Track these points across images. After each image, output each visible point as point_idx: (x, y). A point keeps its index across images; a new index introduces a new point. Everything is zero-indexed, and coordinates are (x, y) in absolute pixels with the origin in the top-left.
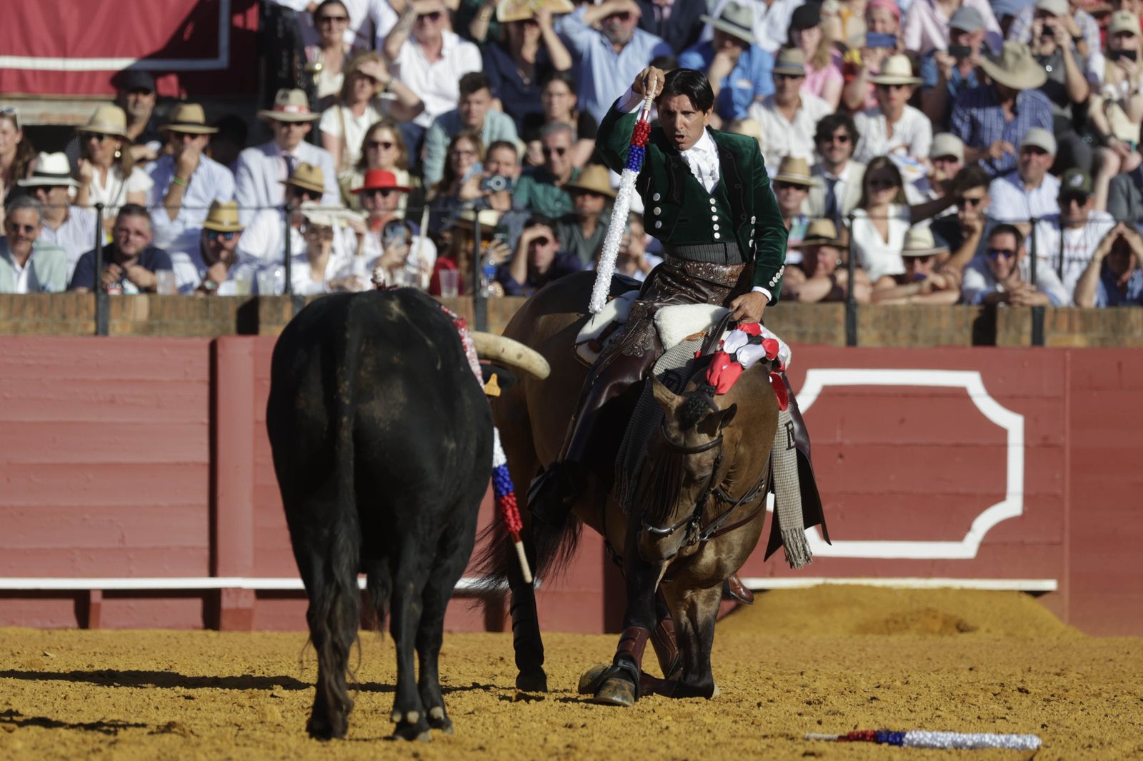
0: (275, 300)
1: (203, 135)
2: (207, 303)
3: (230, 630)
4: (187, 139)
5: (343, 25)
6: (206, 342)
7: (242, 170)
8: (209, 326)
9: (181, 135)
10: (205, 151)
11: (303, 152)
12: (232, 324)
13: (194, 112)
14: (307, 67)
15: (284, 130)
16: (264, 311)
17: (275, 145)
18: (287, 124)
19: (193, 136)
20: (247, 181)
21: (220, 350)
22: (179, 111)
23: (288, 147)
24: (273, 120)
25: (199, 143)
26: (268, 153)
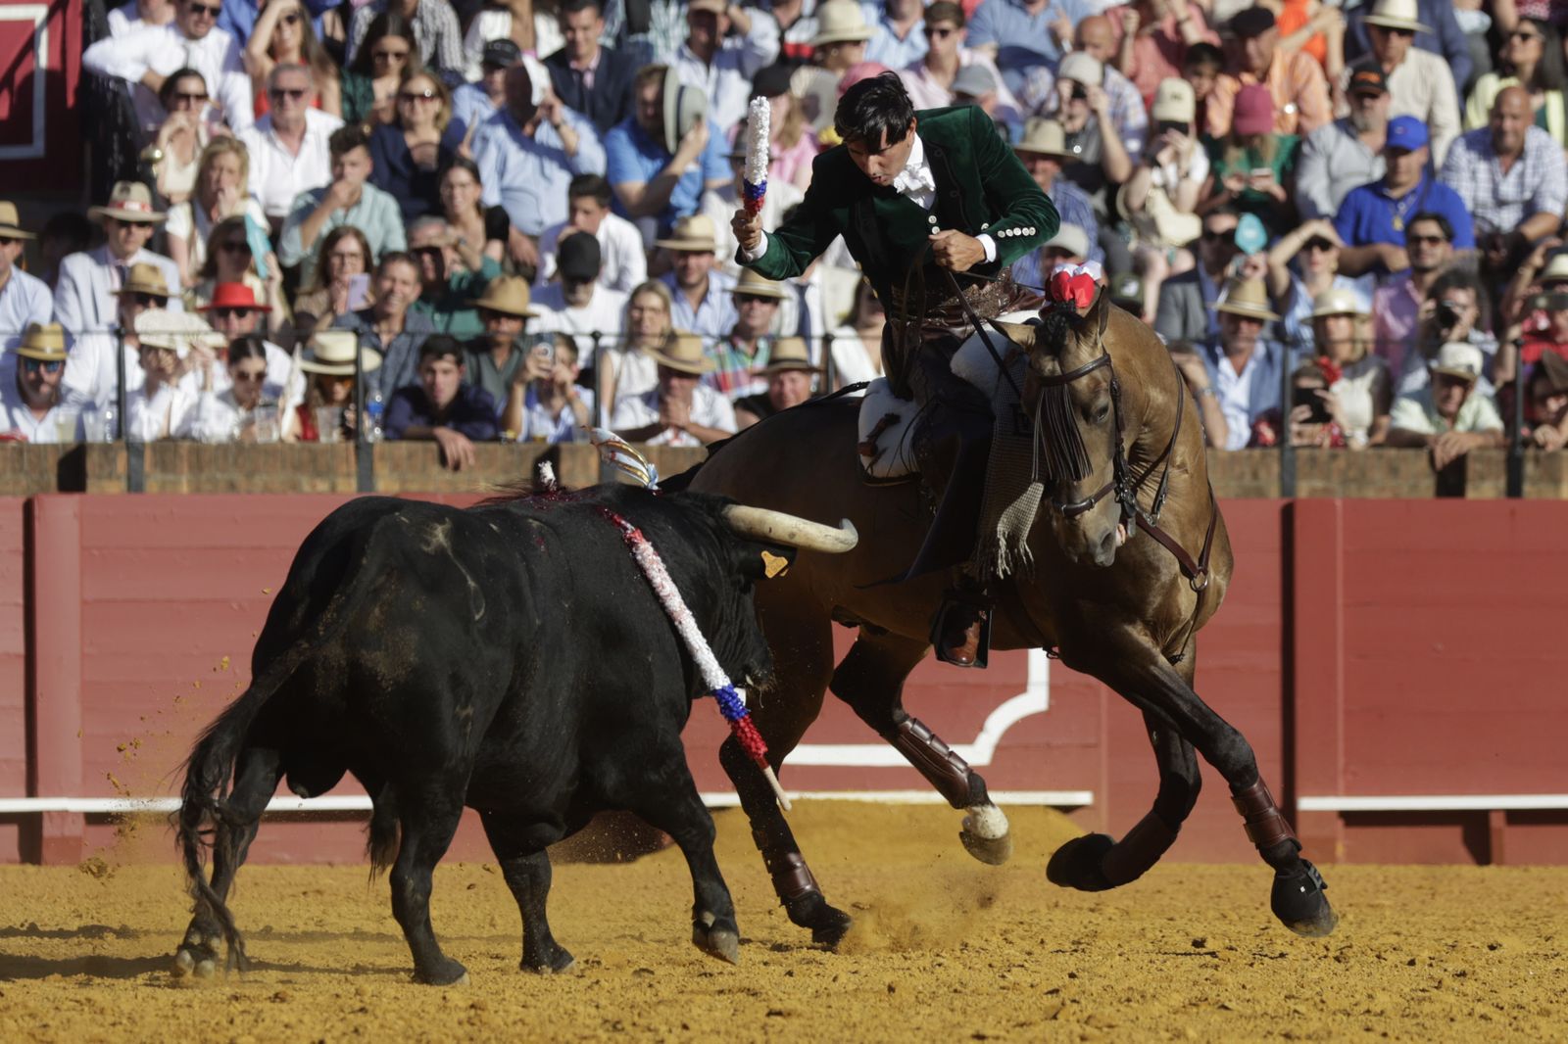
0: (105, 448)
1: (17, 240)
2: (20, 452)
3: (54, 864)
5: (203, 103)
6: (21, 500)
7: (65, 282)
8: (24, 481)
11: (141, 259)
12: (52, 478)
13: (5, 211)
15: (121, 232)
16: (92, 462)
17: (108, 252)
18: (126, 224)
19: (5, 241)
20: (70, 296)
21: (37, 512)
23: (124, 255)
24: (108, 218)
25: (11, 251)
26: (99, 261)
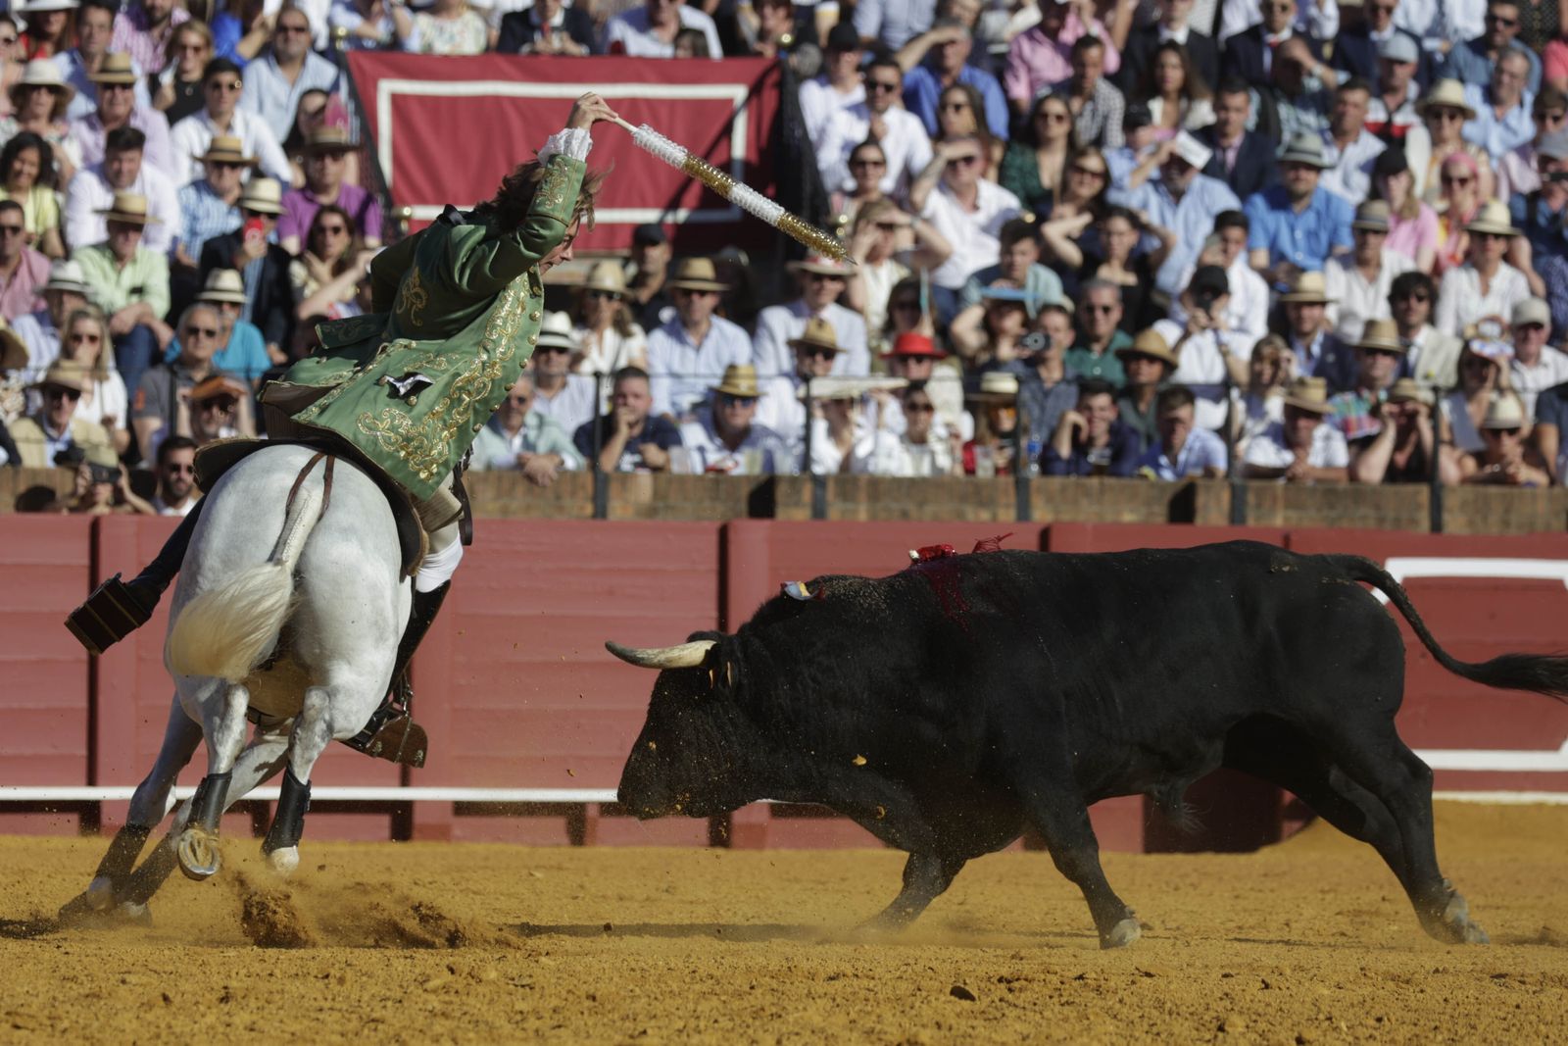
0: (793, 481)
1: (713, 292)
2: (717, 482)
3: (742, 847)
4: (695, 298)
5: (880, 170)
6: (717, 525)
7: (762, 332)
8: (720, 508)
9: (689, 293)
10: (716, 311)
11: (832, 313)
12: (743, 506)
13: (702, 267)
14: (831, 220)
15: (816, 286)
16: (782, 492)
17: (803, 305)
18: (820, 277)
19: (703, 293)
20: (767, 345)
21: (732, 536)
22: (687, 265)
23: (815, 308)
24: (805, 272)
25: (709, 302)
26: (797, 314)
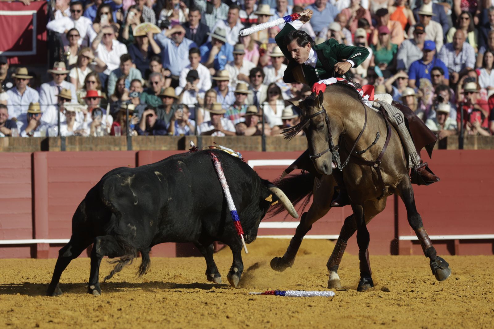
0: (54, 138)
1: (28, 79)
2: (30, 140)
3: (40, 258)
4: (22, 81)
5: (78, 38)
6: (30, 154)
7: (42, 91)
8: (31, 148)
9: (19, 79)
10: (28, 85)
11: (64, 84)
12: (39, 147)
13: (24, 71)
14: (65, 53)
15: (57, 77)
16: (51, 142)
17: (54, 82)
18: (58, 75)
19: (24, 79)
20: (44, 95)
21: (35, 157)
23: (59, 83)
24: (53, 73)
25: (26, 82)
26: (51, 85)
